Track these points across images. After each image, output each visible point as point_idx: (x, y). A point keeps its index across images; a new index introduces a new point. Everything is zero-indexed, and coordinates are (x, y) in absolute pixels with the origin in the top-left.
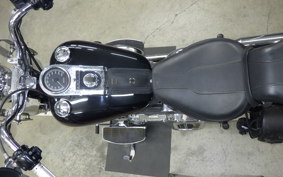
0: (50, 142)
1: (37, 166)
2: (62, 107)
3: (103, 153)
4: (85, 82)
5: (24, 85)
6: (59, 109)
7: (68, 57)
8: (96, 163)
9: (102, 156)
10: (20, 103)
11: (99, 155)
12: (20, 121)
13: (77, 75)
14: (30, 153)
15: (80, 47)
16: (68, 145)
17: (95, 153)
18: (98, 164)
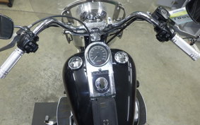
0: (59, 58)
1: (20, 50)
2: (77, 62)
3: (49, 99)
4: (99, 79)
5: (92, 32)
6: (75, 61)
7: (120, 62)
8: (42, 94)
9: (47, 99)
10: (78, 32)
11: (48, 96)
12: (65, 33)
13: (105, 71)
14: (31, 43)
15: (130, 70)
16: (56, 71)
17: (50, 92)
18: (41, 96)
